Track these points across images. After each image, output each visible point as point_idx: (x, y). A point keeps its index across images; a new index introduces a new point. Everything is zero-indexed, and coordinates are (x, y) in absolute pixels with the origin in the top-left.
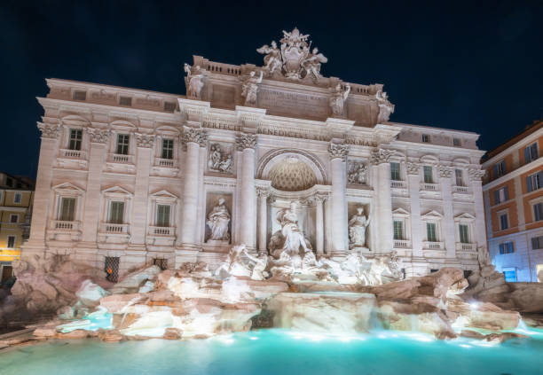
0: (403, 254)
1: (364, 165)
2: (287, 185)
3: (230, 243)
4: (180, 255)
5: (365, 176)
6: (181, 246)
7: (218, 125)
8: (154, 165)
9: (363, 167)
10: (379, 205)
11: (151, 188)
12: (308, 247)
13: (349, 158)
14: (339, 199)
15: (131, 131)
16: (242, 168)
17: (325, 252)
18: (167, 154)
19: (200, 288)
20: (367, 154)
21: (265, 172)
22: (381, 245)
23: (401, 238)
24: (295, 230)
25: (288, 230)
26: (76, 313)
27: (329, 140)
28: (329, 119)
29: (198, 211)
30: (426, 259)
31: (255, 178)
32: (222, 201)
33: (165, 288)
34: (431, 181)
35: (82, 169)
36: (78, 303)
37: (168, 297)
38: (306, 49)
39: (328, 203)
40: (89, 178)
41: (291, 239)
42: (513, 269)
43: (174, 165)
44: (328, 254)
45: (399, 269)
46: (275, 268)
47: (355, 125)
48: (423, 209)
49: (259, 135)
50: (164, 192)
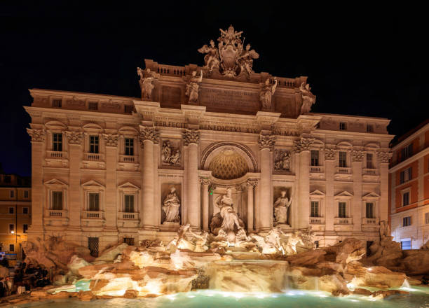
0: (318, 229)
1: (288, 153)
2: (226, 174)
3: (181, 224)
4: (142, 235)
5: (288, 164)
6: (143, 227)
7: (168, 123)
8: (120, 162)
9: (288, 155)
10: (299, 188)
11: (118, 181)
12: (241, 225)
13: (276, 148)
14: (266, 184)
15: (99, 133)
16: (188, 161)
17: (254, 229)
18: (129, 151)
19: (155, 259)
20: (290, 143)
21: (207, 164)
22: (299, 222)
23: (317, 216)
24: (230, 212)
25: (225, 212)
26: (67, 280)
27: (259, 133)
28: (259, 113)
29: (154, 198)
30: (336, 233)
31: (198, 169)
32: (173, 190)
33: (128, 260)
34: (345, 165)
35: (65, 167)
36: (69, 273)
37: (130, 267)
38: (241, 46)
39: (257, 188)
40: (71, 174)
41: (228, 219)
42: (409, 239)
43: (136, 160)
44: (257, 231)
45: (313, 242)
46: (214, 243)
47: (281, 117)
48: (336, 190)
49: (200, 131)
50: (128, 184)
